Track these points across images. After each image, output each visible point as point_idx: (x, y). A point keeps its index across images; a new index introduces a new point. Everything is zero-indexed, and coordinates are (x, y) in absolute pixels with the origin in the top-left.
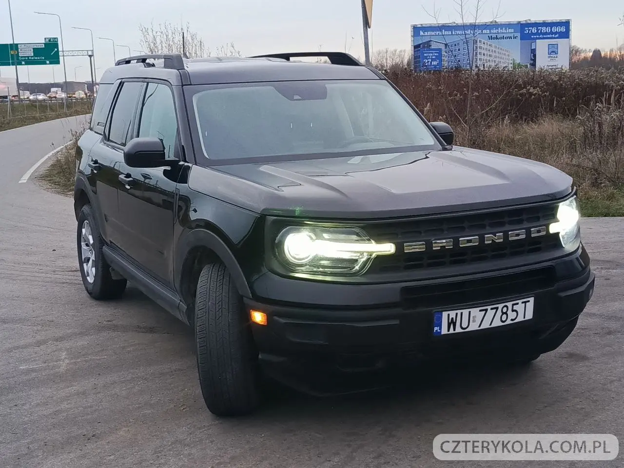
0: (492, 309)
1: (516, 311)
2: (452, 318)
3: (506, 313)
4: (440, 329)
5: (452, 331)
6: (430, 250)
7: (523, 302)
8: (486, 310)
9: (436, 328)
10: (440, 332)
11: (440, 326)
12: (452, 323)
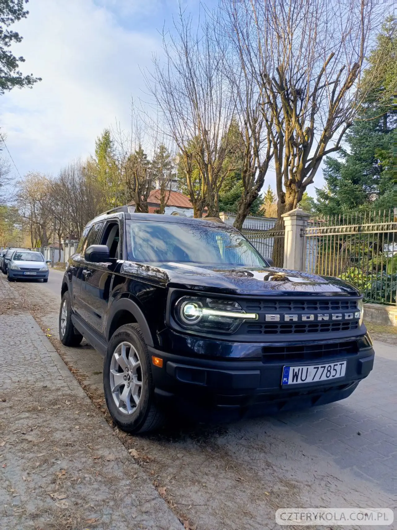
0: (322, 367)
1: (336, 370)
2: (296, 372)
3: (330, 371)
4: (288, 380)
5: (295, 382)
6: (283, 322)
7: (340, 364)
8: (318, 368)
9: (285, 379)
10: (288, 382)
11: (287, 377)
12: (295, 376)
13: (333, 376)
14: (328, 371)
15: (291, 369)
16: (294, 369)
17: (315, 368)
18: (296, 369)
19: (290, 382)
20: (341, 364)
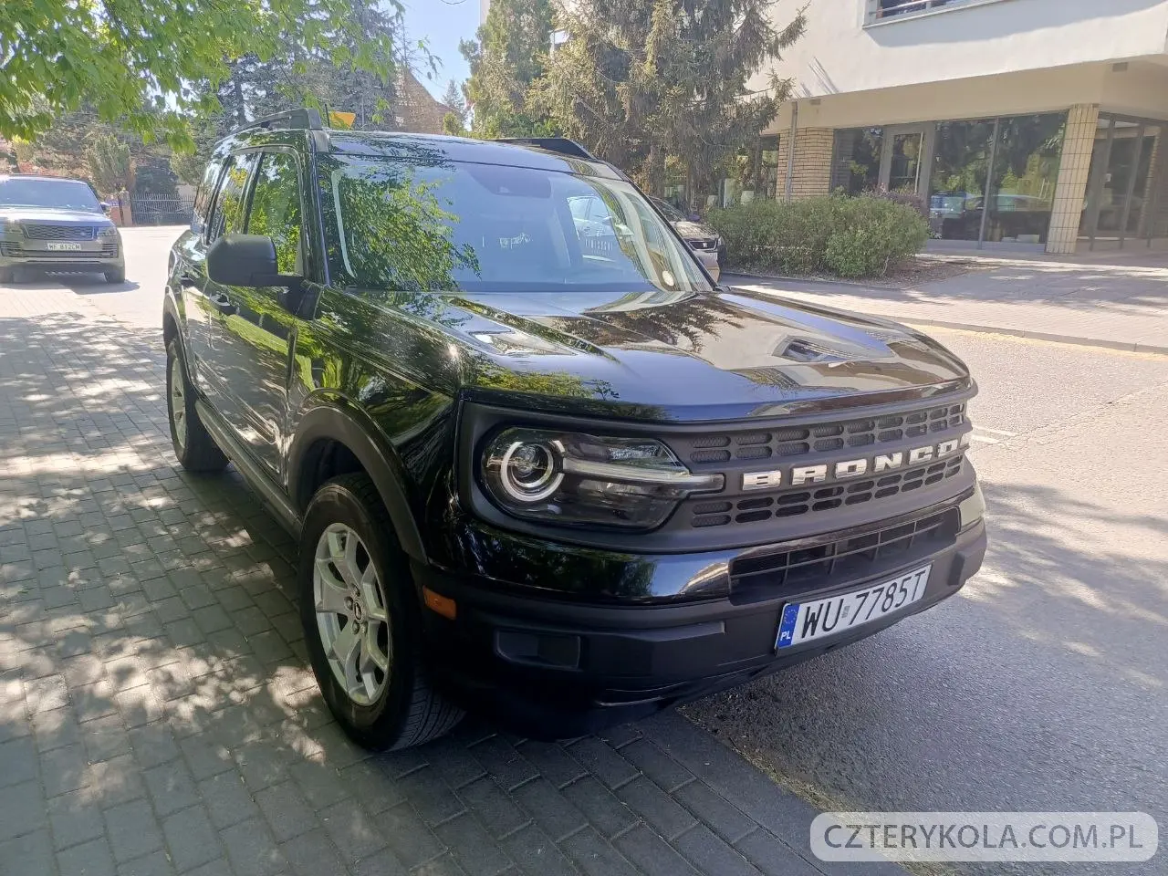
0: (875, 592)
1: (905, 590)
2: (814, 614)
3: (892, 596)
4: (791, 635)
5: (808, 637)
6: (786, 486)
7: (917, 575)
8: (866, 595)
9: (785, 634)
10: (790, 640)
11: (791, 628)
12: (811, 622)
13: (897, 606)
14: (888, 596)
15: (803, 608)
16: (809, 608)
17: (858, 596)
18: (814, 606)
19: (797, 639)
20: (919, 575)
